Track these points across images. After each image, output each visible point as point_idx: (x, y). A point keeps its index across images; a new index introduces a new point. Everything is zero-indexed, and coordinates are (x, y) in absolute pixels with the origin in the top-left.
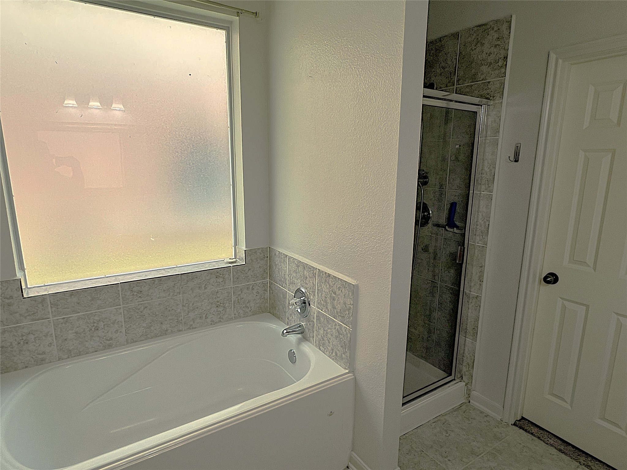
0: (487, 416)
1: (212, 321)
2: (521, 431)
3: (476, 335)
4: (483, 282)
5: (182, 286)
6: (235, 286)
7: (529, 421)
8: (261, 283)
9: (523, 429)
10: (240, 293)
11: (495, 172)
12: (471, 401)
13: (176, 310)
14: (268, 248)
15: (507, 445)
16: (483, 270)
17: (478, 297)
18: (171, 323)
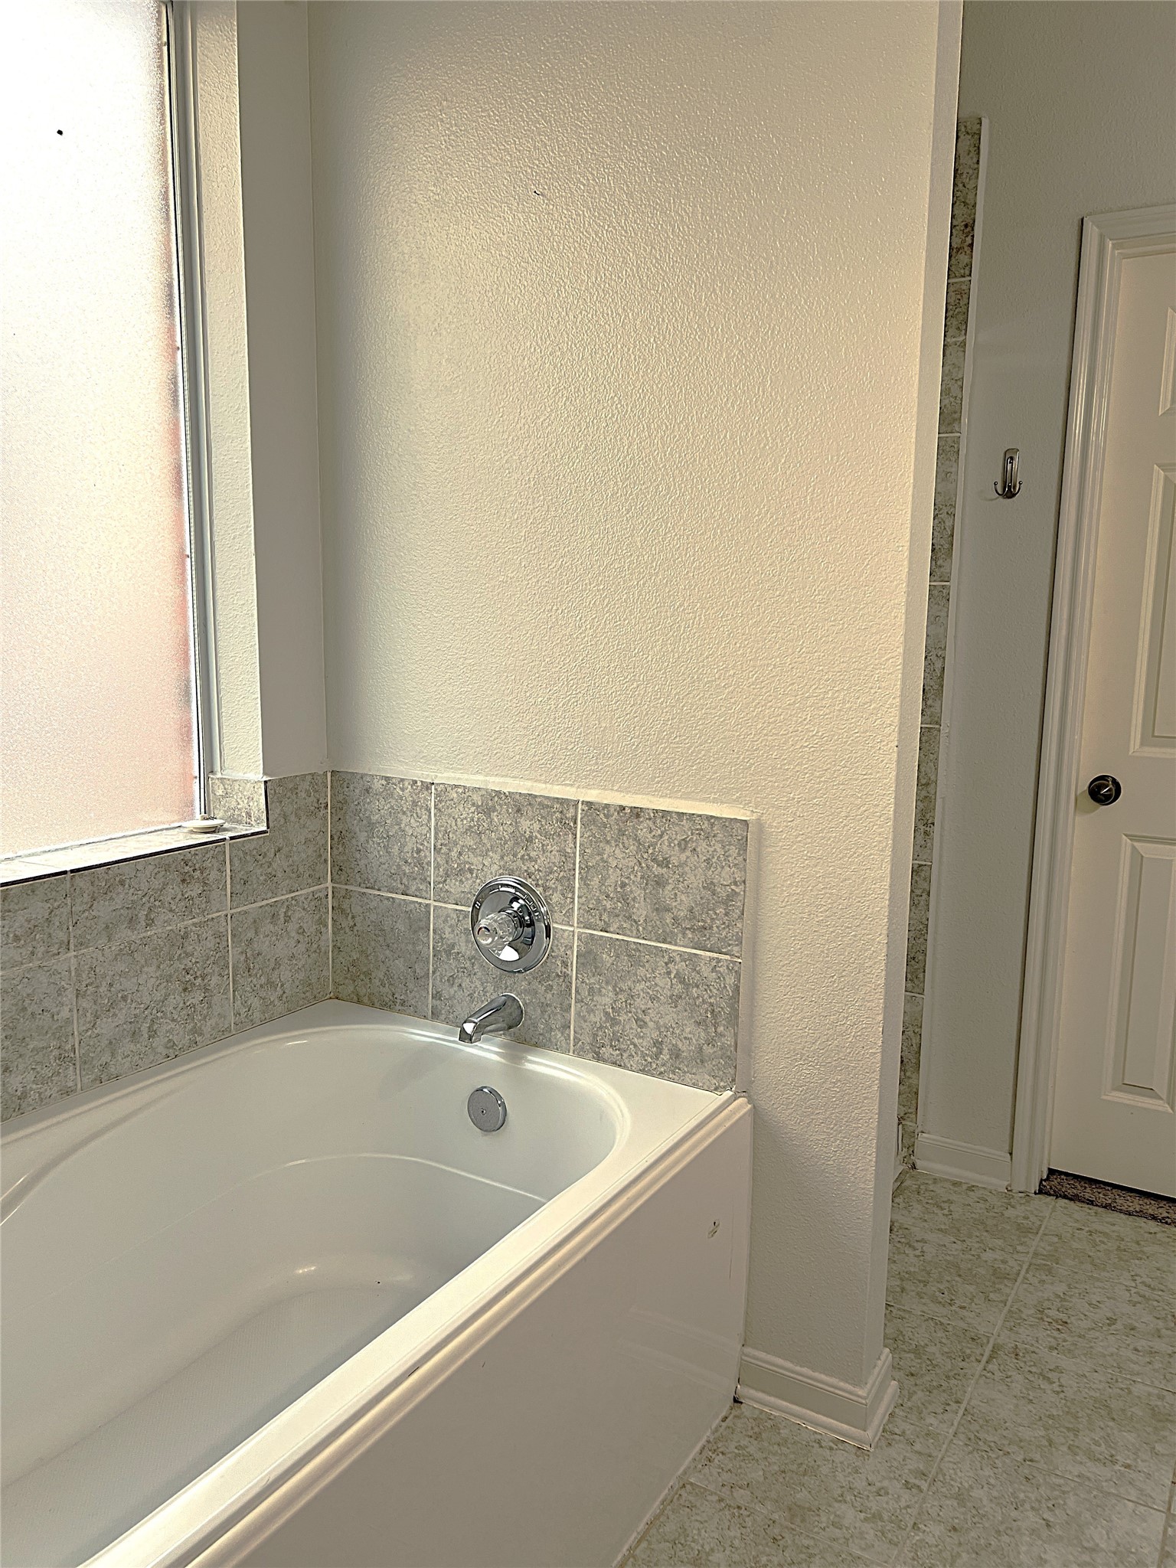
0: (971, 1188)
1: (171, 1044)
2: (1062, 1202)
3: (921, 975)
4: (933, 824)
5: (75, 918)
6: (239, 910)
7: (1067, 1174)
8: (311, 897)
9: (1065, 1197)
10: (250, 934)
11: (953, 526)
12: (918, 1163)
13: (55, 1010)
14: (329, 774)
15: (1056, 1239)
16: (933, 792)
17: (922, 870)
18: (38, 1063)
